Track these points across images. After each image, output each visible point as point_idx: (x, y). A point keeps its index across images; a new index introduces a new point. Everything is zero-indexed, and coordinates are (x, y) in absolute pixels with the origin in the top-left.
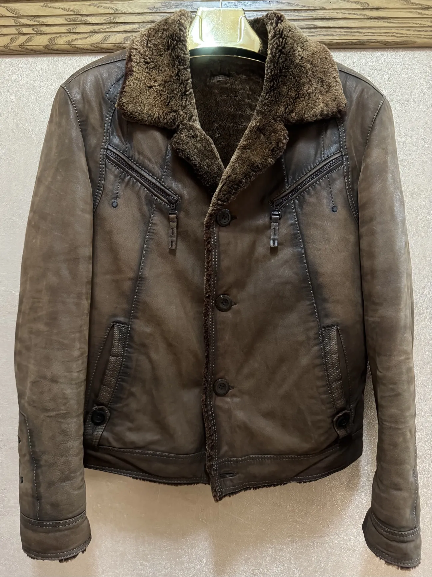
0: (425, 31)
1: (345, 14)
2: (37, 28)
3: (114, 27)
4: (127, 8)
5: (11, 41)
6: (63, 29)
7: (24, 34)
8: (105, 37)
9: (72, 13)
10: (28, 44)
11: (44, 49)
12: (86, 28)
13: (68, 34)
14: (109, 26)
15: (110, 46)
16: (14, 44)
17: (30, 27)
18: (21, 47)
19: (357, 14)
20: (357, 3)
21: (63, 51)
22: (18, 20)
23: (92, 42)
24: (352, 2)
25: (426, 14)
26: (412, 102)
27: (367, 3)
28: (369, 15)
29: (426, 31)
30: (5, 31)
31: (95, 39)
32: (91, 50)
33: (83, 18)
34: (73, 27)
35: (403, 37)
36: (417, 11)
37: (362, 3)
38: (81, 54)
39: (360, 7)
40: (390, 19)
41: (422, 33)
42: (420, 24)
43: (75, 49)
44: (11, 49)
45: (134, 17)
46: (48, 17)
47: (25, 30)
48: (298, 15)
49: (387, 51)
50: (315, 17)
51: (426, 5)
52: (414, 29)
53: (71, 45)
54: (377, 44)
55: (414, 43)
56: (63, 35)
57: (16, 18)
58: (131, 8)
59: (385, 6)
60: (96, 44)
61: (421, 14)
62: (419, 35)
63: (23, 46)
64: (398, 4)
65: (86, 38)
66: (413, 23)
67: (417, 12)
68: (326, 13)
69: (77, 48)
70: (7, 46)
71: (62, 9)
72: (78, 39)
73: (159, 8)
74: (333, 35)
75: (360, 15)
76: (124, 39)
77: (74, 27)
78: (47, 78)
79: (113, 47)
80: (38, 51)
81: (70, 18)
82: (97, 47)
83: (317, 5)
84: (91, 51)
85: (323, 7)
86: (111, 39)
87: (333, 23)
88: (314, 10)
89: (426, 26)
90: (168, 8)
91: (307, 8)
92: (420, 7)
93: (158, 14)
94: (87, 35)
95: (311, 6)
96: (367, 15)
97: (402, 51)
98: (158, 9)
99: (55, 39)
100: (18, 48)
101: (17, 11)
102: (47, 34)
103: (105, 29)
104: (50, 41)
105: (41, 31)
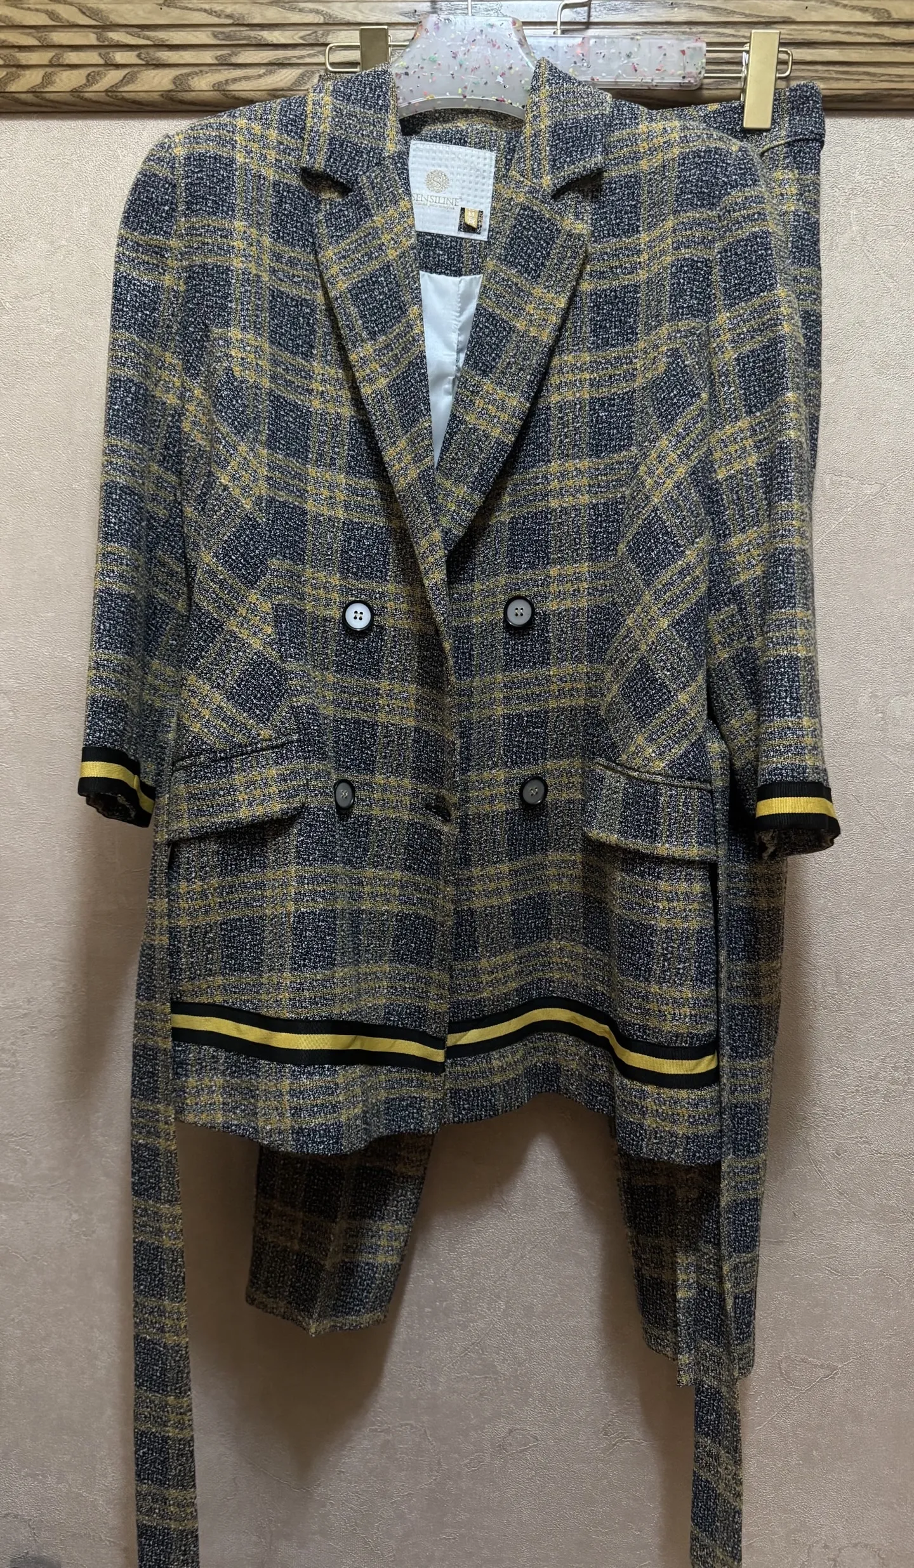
1: (839, 35)
2: (148, 53)
4: (356, 12)
5: (88, 81)
6: (208, 57)
7: (118, 66)
8: (303, 75)
9: (230, 21)
10: (126, 89)
11: (162, 99)
12: (262, 55)
13: (219, 68)
14: (312, 52)
16: (95, 88)
17: (134, 51)
18: (110, 94)
19: (865, 35)
20: (864, 10)
21: (204, 106)
22: (104, 33)
23: (273, 86)
24: (854, 8)
28: (892, 37)
30: (73, 57)
31: (278, 80)
33: (253, 33)
34: (229, 52)
37: (876, 11)
39: (870, 19)
43: (231, 100)
44: (86, 99)
46: (174, 30)
47: (120, 57)
48: (734, 33)
53: (224, 92)
56: (205, 69)
57: (100, 30)
60: (281, 90)
63: (114, 91)
65: (260, 76)
68: (795, 30)
69: (236, 98)
70: (77, 91)
71: (205, 11)
72: (239, 79)
75: (870, 36)
77: (233, 53)
80: (149, 106)
81: (223, 33)
83: (776, 10)
85: (789, 18)
87: (811, 54)
88: (772, 23)
91: (755, 20)
94: (262, 71)
95: (763, 14)
96: (885, 37)
99: (190, 78)
100: (102, 97)
101: (104, 14)
102: (169, 66)
103: (303, 57)
104: (178, 83)
105: (158, 59)
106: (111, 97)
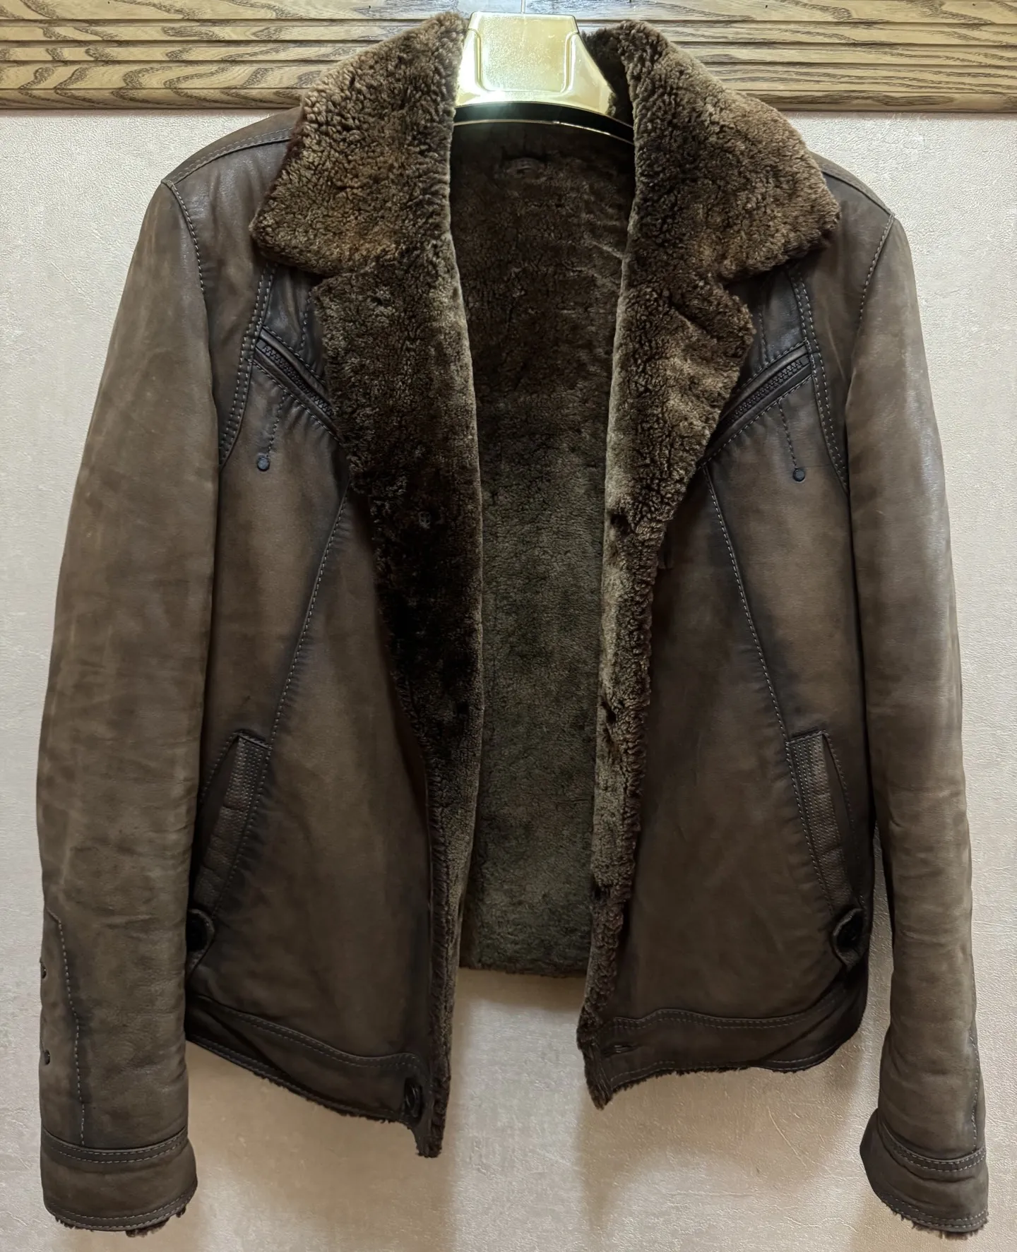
0: (974, 76)
1: (799, 34)
2: (96, 50)
3: (277, 52)
4: (310, 8)
5: (36, 78)
6: (158, 53)
7: (66, 63)
8: (256, 73)
9: (180, 17)
10: (74, 86)
11: (112, 97)
12: (213, 52)
13: (171, 65)
14: (264, 49)
15: (267, 94)
16: (42, 85)
17: (82, 46)
18: (58, 91)
19: (824, 34)
20: (824, 9)
21: (158, 104)
22: (51, 28)
23: (226, 85)
24: (814, 7)
25: (974, 39)
26: (944, 233)
27: (847, 11)
28: (852, 37)
29: (976, 75)
30: (19, 53)
31: (231, 78)
32: (222, 102)
33: (204, 29)
34: (180, 48)
35: (926, 87)
36: (957, 30)
37: (836, 10)
38: (200, 111)
39: (830, 19)
40: (898, 47)
41: (967, 80)
42: (963, 60)
43: (185, 99)
44: (34, 96)
45: (322, 28)
46: (122, 25)
47: (68, 53)
48: (694, 32)
49: (891, 117)
50: (731, 38)
51: (975, 18)
52: (949, 70)
53: (177, 91)
54: (869, 101)
55: (947, 102)
56: (155, 66)
57: (46, 25)
58: (316, 8)
59: (887, 19)
60: (236, 88)
61: (965, 37)
62: (959, 83)
63: (63, 89)
64: (914, 15)
65: (212, 74)
66: (947, 58)
67: (955, 33)
68: (757, 29)
69: (191, 97)
70: (25, 89)
71: (154, 5)
72: (192, 77)
73: (380, 10)
74: (772, 80)
75: (830, 36)
76: (300, 78)
77: (184, 49)
78: (120, 166)
79: (273, 97)
80: (98, 103)
81: (173, 28)
82: (237, 95)
83: (736, 10)
84: (223, 105)
85: (748, 17)
86: (269, 79)
87: (770, 54)
88: (729, 22)
89: (975, 64)
90: (401, 9)
91: (715, 18)
92: (963, 21)
93: (378, 24)
94: (214, 68)
95: (723, 13)
96: (845, 38)
97: (921, 118)
98: (377, 11)
99: (140, 75)
100: (54, 96)
101: (50, 8)
102: (119, 62)
103: (255, 54)
104: (128, 80)
105: (107, 54)
106: (61, 95)
